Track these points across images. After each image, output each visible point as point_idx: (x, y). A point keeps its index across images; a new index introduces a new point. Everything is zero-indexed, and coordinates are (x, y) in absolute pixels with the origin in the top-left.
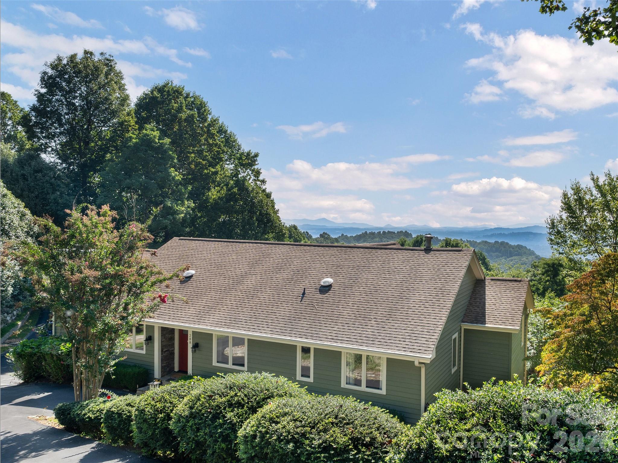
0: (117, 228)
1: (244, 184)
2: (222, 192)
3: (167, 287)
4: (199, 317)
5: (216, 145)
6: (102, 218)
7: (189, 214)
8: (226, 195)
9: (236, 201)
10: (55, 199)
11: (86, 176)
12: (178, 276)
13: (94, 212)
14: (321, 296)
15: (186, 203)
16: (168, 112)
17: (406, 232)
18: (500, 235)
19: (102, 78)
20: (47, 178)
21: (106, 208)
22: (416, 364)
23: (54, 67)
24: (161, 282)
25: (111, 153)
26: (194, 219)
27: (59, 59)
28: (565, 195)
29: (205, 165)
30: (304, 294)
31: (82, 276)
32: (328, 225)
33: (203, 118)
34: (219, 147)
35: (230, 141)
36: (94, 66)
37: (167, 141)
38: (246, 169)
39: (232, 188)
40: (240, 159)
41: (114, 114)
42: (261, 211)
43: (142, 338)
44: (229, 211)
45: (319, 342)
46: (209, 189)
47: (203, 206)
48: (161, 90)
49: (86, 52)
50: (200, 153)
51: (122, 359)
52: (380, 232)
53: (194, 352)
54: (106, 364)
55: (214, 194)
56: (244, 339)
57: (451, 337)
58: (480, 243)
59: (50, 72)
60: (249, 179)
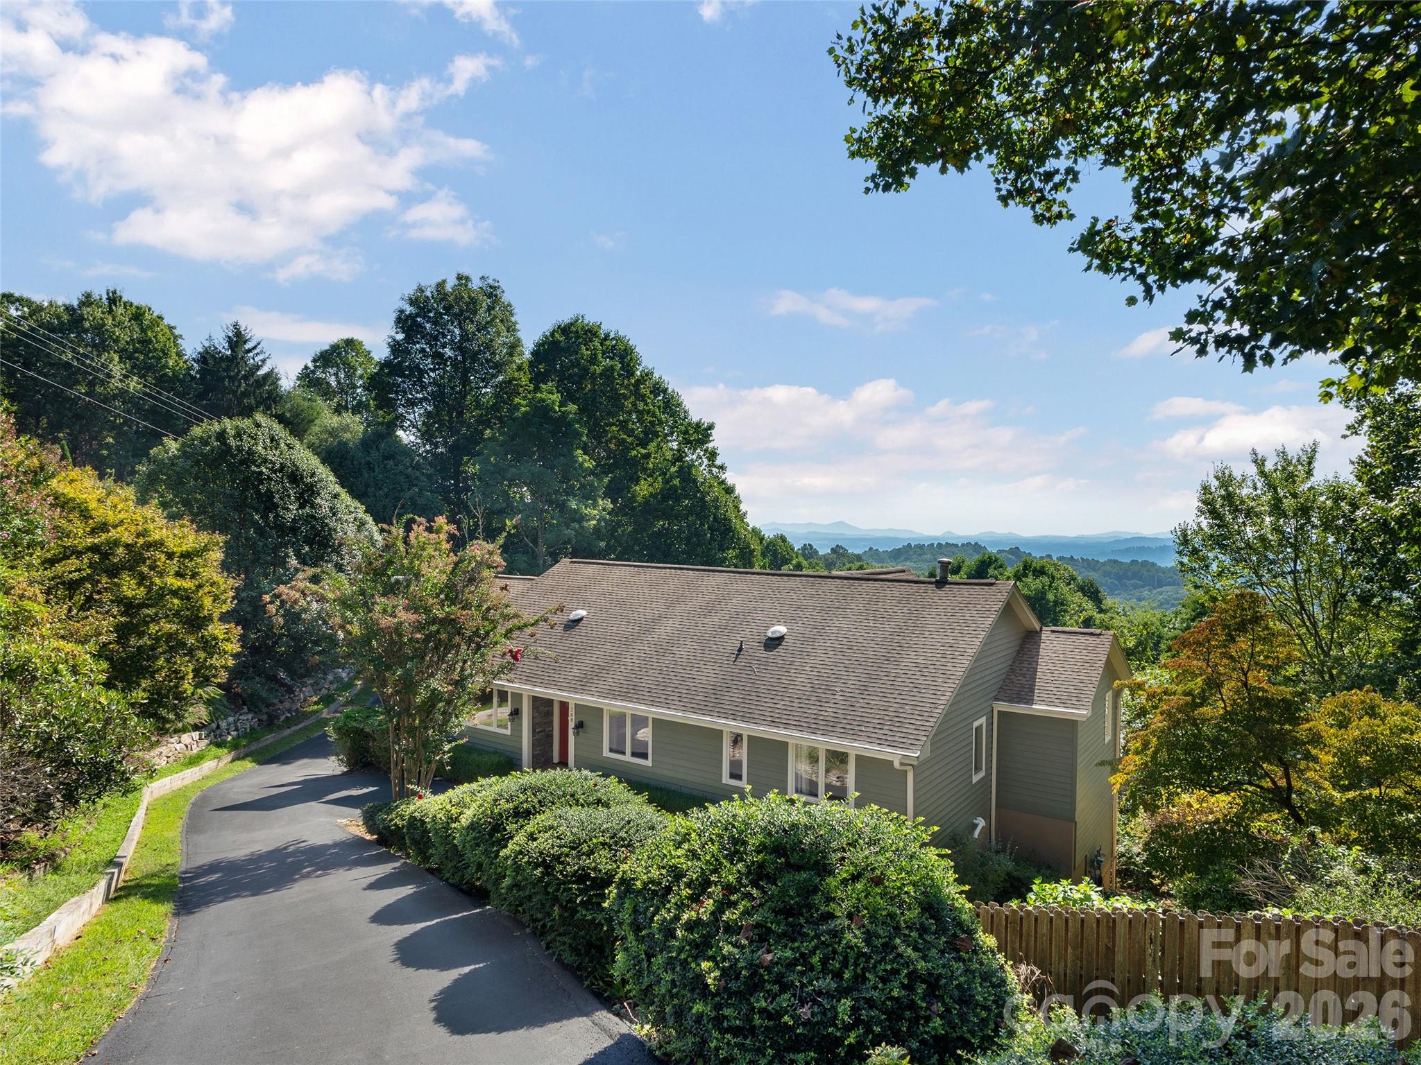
0: (454, 550)
1: (690, 473)
2: (656, 485)
3: (532, 635)
4: (583, 684)
5: (648, 412)
6: (433, 536)
7: (605, 519)
8: (662, 490)
9: (678, 500)
10: (411, 499)
11: (458, 463)
12: (546, 621)
13: (422, 527)
14: (765, 654)
15: (601, 502)
16: (576, 364)
17: (976, 544)
18: (1142, 549)
19: (482, 316)
20: (401, 467)
21: (441, 520)
22: (897, 764)
23: (412, 302)
24: (519, 628)
25: (492, 428)
26: (613, 528)
27: (421, 290)
28: (1206, 489)
29: (632, 443)
30: (740, 650)
31: (395, 620)
32: (849, 533)
33: (628, 370)
34: (654, 415)
35: (671, 406)
36: (469, 297)
37: (572, 407)
38: (695, 449)
39: (672, 477)
40: (686, 432)
41: (499, 367)
42: (715, 516)
43: (505, 711)
44: (666, 515)
45: (751, 726)
46: (637, 482)
47: (626, 506)
48: (565, 330)
49: (459, 278)
50: (623, 425)
51: (461, 742)
52: (932, 545)
53: (576, 734)
54: (438, 748)
55: (643, 489)
56: (647, 718)
57: (971, 723)
58: (1104, 564)
59: (409, 309)
60: (700, 465)
